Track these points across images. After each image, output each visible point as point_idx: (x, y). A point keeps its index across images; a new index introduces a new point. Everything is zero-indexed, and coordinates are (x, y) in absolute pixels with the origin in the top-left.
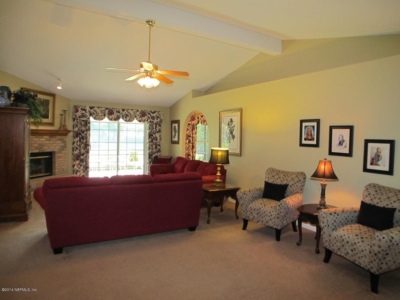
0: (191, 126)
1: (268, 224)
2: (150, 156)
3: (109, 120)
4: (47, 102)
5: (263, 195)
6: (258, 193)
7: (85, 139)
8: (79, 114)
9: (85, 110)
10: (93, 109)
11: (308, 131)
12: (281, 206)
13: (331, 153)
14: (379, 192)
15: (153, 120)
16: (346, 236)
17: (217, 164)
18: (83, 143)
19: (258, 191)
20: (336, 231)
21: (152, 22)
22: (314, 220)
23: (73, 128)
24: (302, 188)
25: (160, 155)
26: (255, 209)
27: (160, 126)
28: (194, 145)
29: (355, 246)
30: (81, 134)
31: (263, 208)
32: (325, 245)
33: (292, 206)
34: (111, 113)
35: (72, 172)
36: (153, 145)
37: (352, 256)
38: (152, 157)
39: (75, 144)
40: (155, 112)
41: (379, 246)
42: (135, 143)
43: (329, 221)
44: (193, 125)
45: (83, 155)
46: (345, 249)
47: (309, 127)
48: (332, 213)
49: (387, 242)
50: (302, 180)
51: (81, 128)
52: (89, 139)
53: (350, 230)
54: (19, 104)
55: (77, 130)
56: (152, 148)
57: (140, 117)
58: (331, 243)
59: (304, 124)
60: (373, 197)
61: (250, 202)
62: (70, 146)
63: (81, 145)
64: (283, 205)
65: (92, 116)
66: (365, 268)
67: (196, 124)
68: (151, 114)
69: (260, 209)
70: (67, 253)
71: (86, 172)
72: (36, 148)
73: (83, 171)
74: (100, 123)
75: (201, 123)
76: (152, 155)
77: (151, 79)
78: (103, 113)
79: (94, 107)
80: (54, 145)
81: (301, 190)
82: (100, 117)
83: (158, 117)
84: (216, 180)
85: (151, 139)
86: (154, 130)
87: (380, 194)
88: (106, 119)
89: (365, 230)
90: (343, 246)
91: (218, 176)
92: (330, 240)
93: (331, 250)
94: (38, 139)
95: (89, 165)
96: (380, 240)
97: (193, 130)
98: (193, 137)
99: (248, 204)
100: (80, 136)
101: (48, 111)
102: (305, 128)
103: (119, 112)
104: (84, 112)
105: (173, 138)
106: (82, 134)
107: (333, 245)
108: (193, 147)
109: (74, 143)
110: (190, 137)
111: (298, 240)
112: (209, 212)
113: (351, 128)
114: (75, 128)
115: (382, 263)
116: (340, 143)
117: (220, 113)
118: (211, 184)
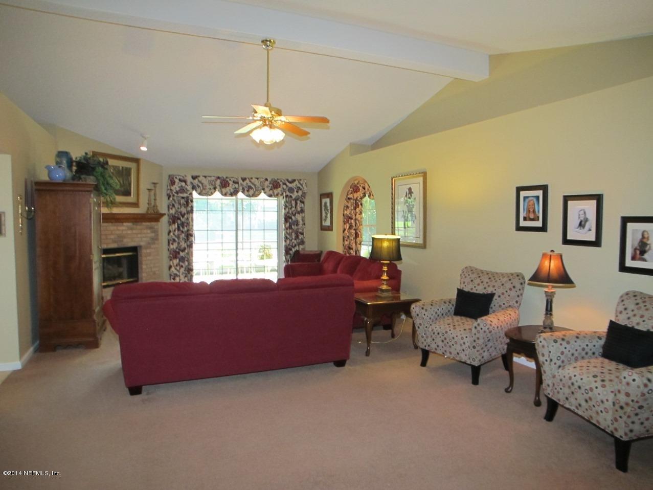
0: (352, 201)
1: (460, 357)
2: (287, 250)
3: (222, 195)
4: (128, 171)
5: (455, 310)
6: (447, 308)
7: (186, 226)
8: (176, 187)
9: (185, 182)
10: (197, 180)
11: (529, 205)
12: (479, 328)
13: (566, 241)
14: (642, 305)
15: (291, 194)
16: (578, 378)
17: (382, 262)
18: (182, 232)
19: (446, 305)
20: (563, 369)
21: (270, 41)
22: (530, 350)
23: (169, 210)
24: (518, 299)
25: (303, 249)
26: (438, 334)
27: (303, 202)
28: (358, 231)
29: (590, 394)
30: (179, 219)
31: (451, 332)
32: (546, 393)
33: (496, 328)
34: (224, 184)
35: (169, 276)
36: (292, 233)
37: (587, 409)
38: (291, 252)
39: (172, 234)
40: (294, 181)
41: (628, 395)
42: (264, 230)
43: (551, 353)
44: (356, 200)
45: (183, 250)
46: (576, 399)
47: (530, 199)
48: (558, 340)
49: (639, 387)
50: (518, 286)
51: (179, 210)
52: (193, 225)
53: (585, 368)
54: (83, 176)
55: (174, 213)
56: (291, 238)
57: (271, 189)
58: (556, 389)
59: (523, 194)
60: (631, 314)
61: (432, 322)
62: (164, 238)
63: (181, 235)
64: (481, 326)
65: (196, 191)
66: (607, 430)
67: (361, 198)
68: (288, 184)
69: (446, 332)
70: (148, 394)
71: (189, 277)
72: (114, 242)
73: (184, 275)
74: (209, 201)
75: (369, 196)
76: (291, 250)
77: (272, 130)
78: (212, 185)
79: (199, 176)
80: (139, 236)
81: (517, 302)
82: (208, 192)
83: (299, 189)
84: (380, 287)
85: (288, 225)
86: (293, 209)
87: (644, 308)
88: (217, 194)
89: (610, 368)
90: (573, 393)
91: (384, 280)
92: (554, 384)
93: (555, 400)
94: (115, 228)
95: (192, 266)
96: (628, 384)
97: (355, 209)
98: (356, 219)
99: (428, 326)
100: (179, 221)
101: (130, 184)
102: (524, 200)
103: (237, 183)
104: (183, 184)
105: (323, 222)
106: (181, 218)
107: (558, 392)
108: (357, 235)
109: (170, 232)
110: (351, 218)
111: (507, 385)
112: (368, 339)
113: (599, 198)
114: (170, 210)
115: (633, 423)
116: (581, 225)
117: (392, 180)
118: (372, 294)
